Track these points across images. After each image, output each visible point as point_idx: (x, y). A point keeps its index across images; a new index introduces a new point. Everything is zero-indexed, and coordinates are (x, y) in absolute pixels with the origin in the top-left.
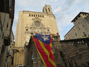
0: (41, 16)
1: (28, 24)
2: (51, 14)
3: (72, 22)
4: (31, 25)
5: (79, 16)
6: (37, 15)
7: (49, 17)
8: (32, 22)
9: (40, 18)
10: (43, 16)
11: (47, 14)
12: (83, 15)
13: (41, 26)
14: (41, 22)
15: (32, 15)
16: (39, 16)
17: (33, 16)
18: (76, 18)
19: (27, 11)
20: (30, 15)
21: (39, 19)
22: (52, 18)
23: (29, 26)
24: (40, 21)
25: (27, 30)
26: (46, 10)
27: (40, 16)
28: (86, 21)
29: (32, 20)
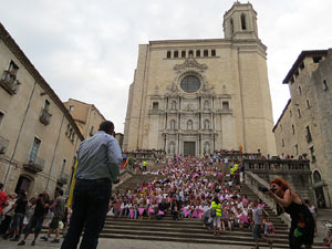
0: (206, 53)
1: (159, 85)
4: (167, 88)
6: (191, 52)
7: (235, 52)
8: (174, 76)
10: (214, 53)
11: (232, 41)
14: (203, 75)
15: (176, 54)
16: (198, 53)
17: (180, 55)
20: (169, 55)
21: (197, 65)
23: (162, 92)
24: (198, 70)
25: (156, 104)
27: (202, 54)
28: (315, 88)
29: (175, 69)
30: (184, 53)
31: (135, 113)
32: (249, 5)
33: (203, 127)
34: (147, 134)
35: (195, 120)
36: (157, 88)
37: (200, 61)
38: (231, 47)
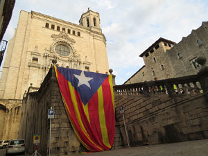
0: (74, 32)
1: (39, 46)
2: (97, 33)
3: (141, 56)
4: (46, 49)
5: (156, 45)
6: (64, 29)
7: (92, 37)
8: (51, 42)
9: (71, 36)
10: (79, 34)
11: (90, 30)
12: (165, 45)
13: (71, 56)
14: (72, 46)
15: (53, 27)
16: (69, 31)
17: (56, 28)
18: (150, 50)
20: (47, 26)
21: (69, 39)
22: (99, 42)
23: (42, 51)
24: (69, 42)
26: (88, 20)
27: (71, 32)
28: (169, 58)
29: (52, 37)
30: (58, 28)
36: (36, 47)
38: (90, 33)
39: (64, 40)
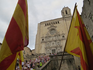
0: (56, 23)
1: (44, 34)
4: (46, 34)
6: (52, 23)
8: (48, 30)
14: (56, 29)
15: (48, 24)
16: (54, 23)
19: (44, 22)
20: (46, 25)
21: (54, 27)
23: (45, 36)
25: (43, 40)
30: (50, 24)
31: (38, 43)
32: (67, 7)
33: (57, 44)
34: (41, 49)
35: (55, 43)
37: (55, 25)
38: (63, 20)
39: (52, 28)
